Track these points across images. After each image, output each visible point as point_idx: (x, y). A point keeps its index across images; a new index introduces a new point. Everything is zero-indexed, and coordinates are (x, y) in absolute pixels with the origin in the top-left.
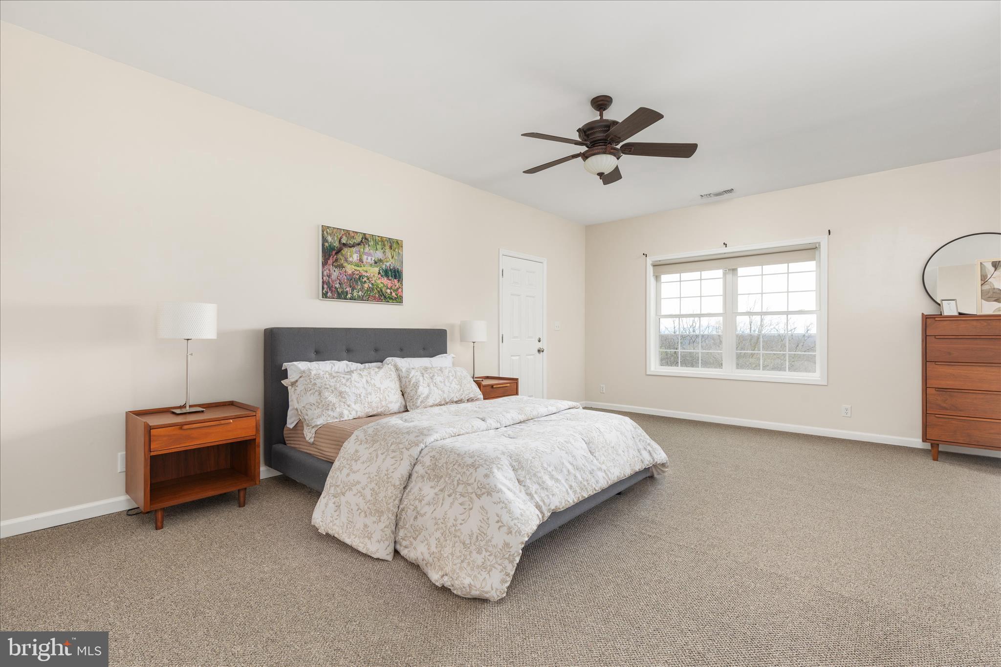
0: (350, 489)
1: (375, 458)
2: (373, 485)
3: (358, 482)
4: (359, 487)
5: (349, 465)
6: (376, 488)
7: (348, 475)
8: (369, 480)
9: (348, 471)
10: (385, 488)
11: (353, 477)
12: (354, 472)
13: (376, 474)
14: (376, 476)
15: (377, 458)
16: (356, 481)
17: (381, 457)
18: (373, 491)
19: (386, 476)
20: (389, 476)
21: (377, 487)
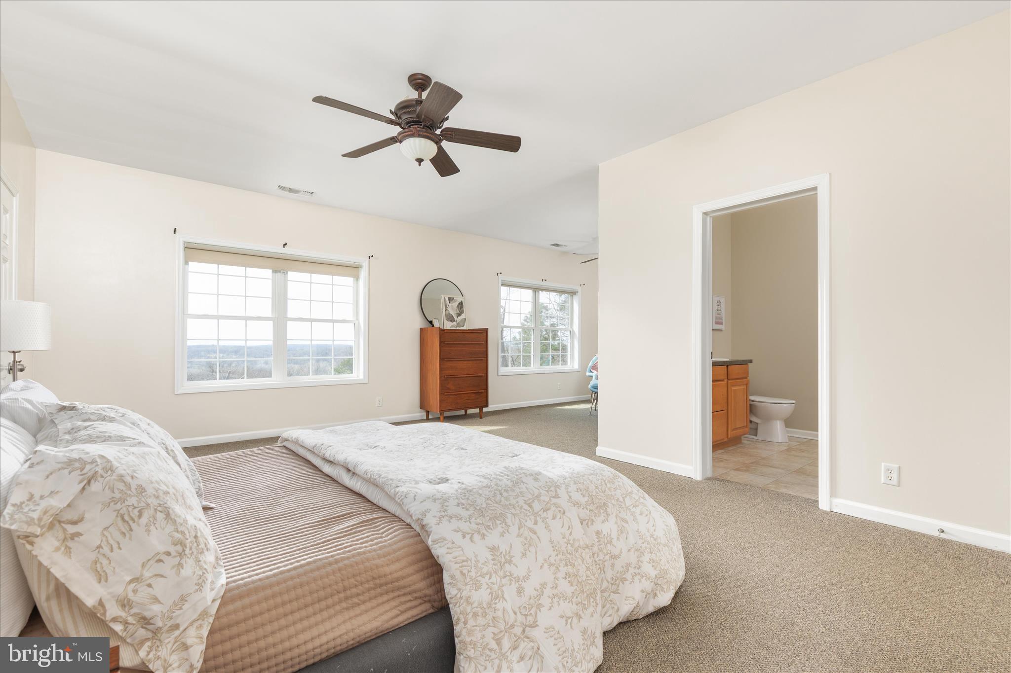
0: (539, 606)
1: (534, 536)
2: (563, 570)
3: (544, 585)
4: (548, 592)
5: (505, 577)
6: (570, 569)
7: (520, 591)
8: (554, 568)
9: (514, 586)
10: (579, 560)
11: (530, 588)
12: (526, 578)
13: (555, 553)
14: (557, 555)
15: (535, 533)
16: (538, 587)
17: (540, 528)
18: (569, 577)
19: (569, 545)
20: (571, 542)
21: (569, 567)
